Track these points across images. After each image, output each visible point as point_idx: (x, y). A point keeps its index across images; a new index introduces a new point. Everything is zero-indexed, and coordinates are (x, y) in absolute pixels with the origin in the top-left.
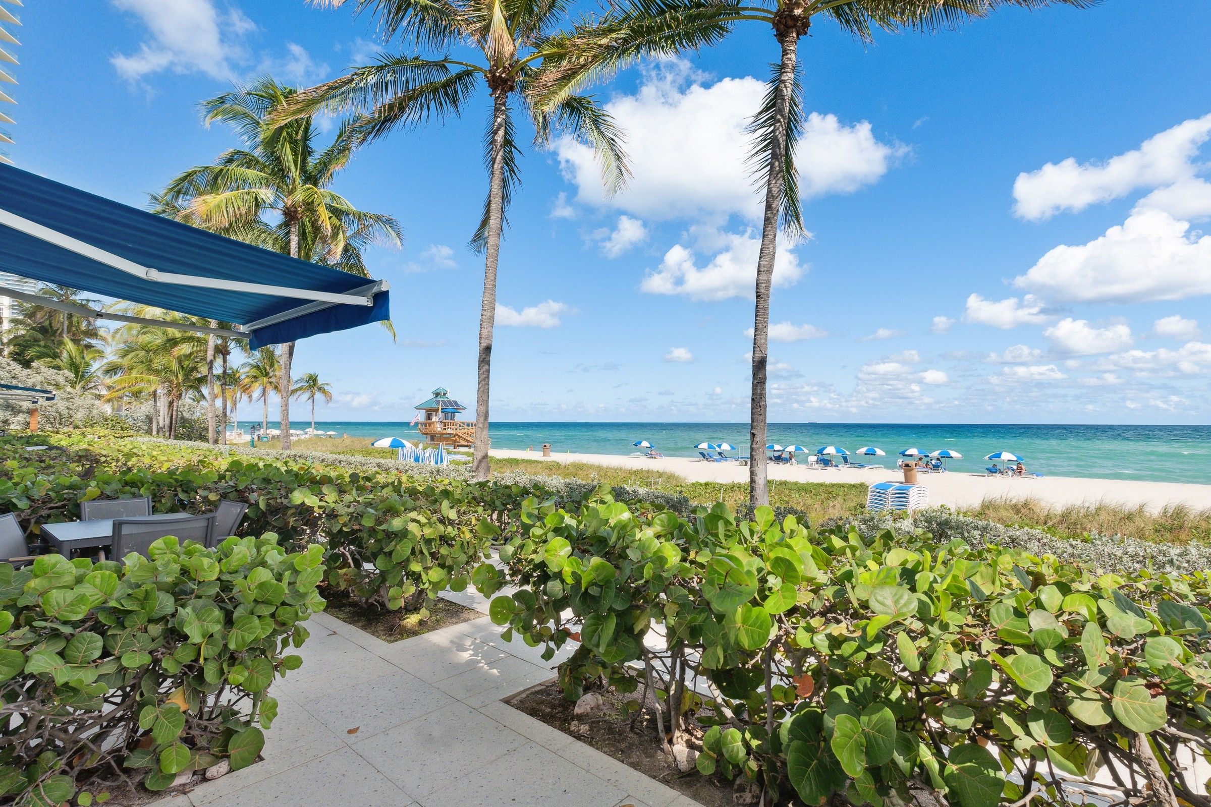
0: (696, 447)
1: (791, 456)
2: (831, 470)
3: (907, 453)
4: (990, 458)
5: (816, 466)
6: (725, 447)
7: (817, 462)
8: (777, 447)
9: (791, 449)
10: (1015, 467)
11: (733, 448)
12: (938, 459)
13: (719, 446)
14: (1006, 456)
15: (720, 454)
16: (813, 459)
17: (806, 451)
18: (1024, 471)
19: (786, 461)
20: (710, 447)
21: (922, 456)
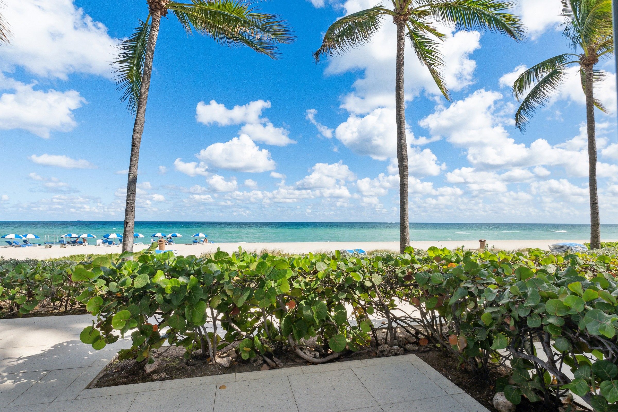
0: (4, 237)
1: (84, 240)
2: (112, 246)
3: (155, 235)
4: (194, 236)
5: (102, 245)
6: (30, 236)
7: (103, 243)
8: (73, 235)
9: (85, 236)
10: (204, 240)
11: (37, 237)
12: (170, 238)
13: (25, 236)
14: (201, 235)
15: (25, 241)
16: (100, 241)
17: (95, 237)
18: (207, 241)
19: (80, 243)
20: (17, 237)
21: (163, 236)
